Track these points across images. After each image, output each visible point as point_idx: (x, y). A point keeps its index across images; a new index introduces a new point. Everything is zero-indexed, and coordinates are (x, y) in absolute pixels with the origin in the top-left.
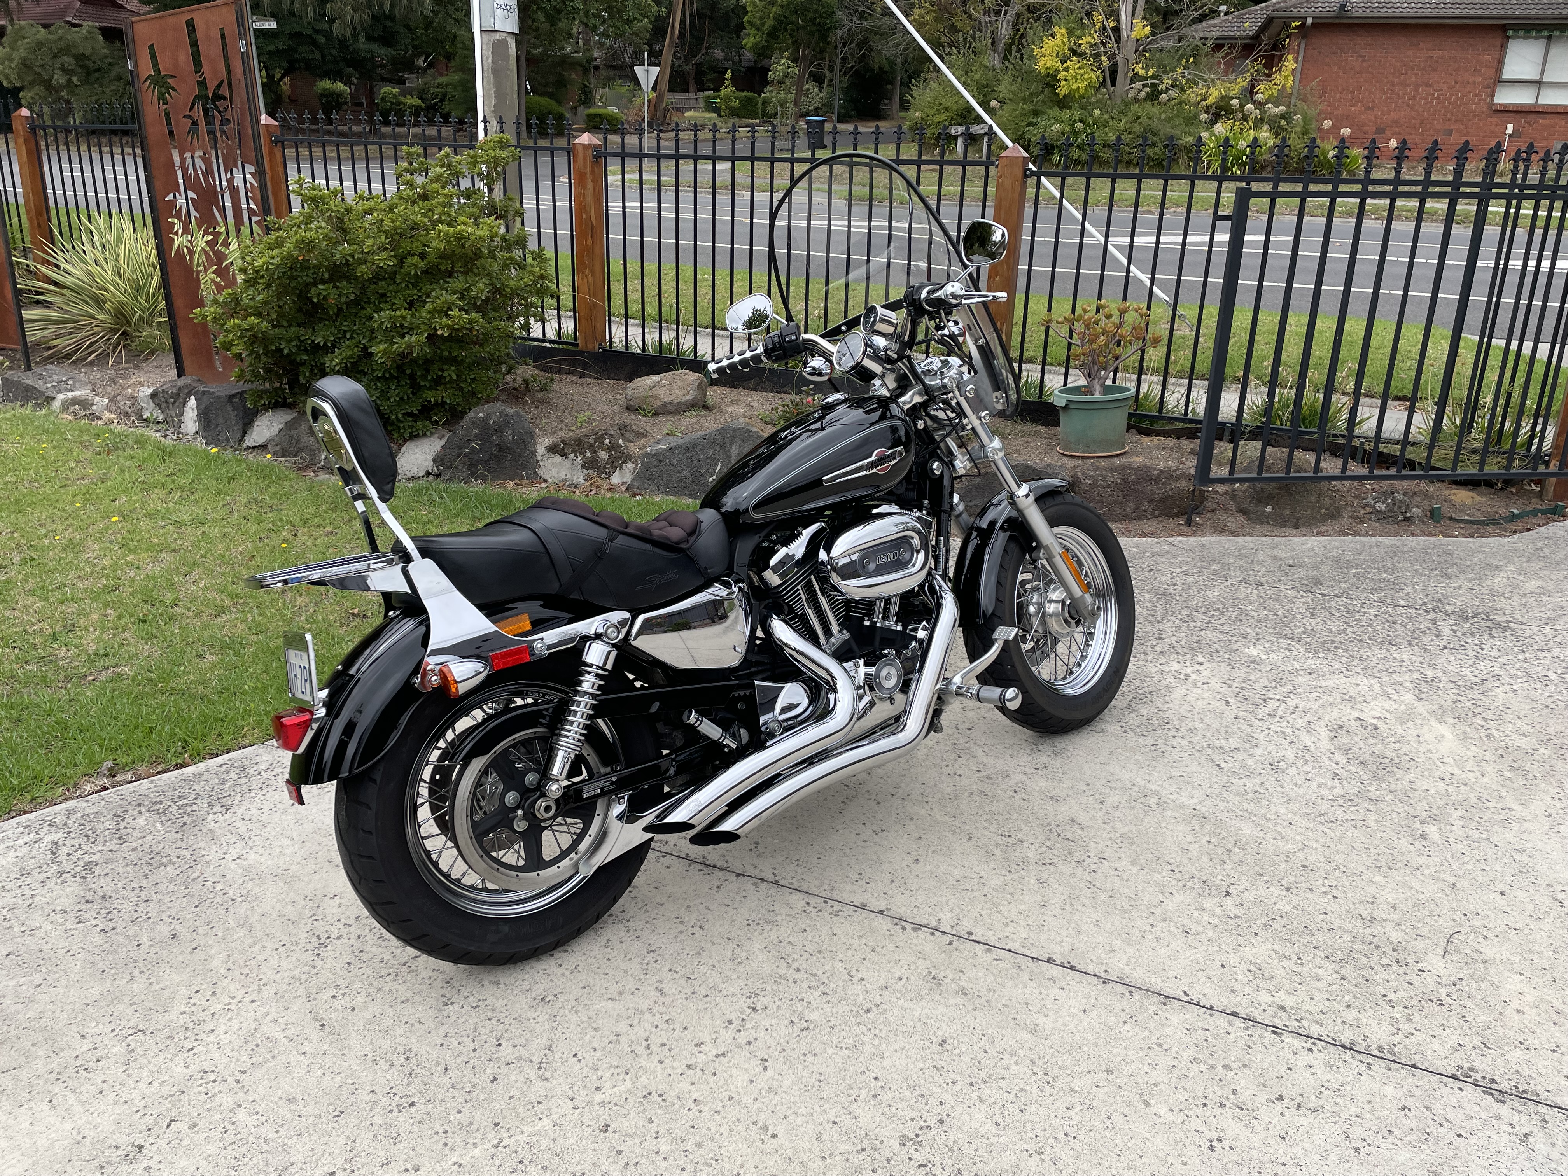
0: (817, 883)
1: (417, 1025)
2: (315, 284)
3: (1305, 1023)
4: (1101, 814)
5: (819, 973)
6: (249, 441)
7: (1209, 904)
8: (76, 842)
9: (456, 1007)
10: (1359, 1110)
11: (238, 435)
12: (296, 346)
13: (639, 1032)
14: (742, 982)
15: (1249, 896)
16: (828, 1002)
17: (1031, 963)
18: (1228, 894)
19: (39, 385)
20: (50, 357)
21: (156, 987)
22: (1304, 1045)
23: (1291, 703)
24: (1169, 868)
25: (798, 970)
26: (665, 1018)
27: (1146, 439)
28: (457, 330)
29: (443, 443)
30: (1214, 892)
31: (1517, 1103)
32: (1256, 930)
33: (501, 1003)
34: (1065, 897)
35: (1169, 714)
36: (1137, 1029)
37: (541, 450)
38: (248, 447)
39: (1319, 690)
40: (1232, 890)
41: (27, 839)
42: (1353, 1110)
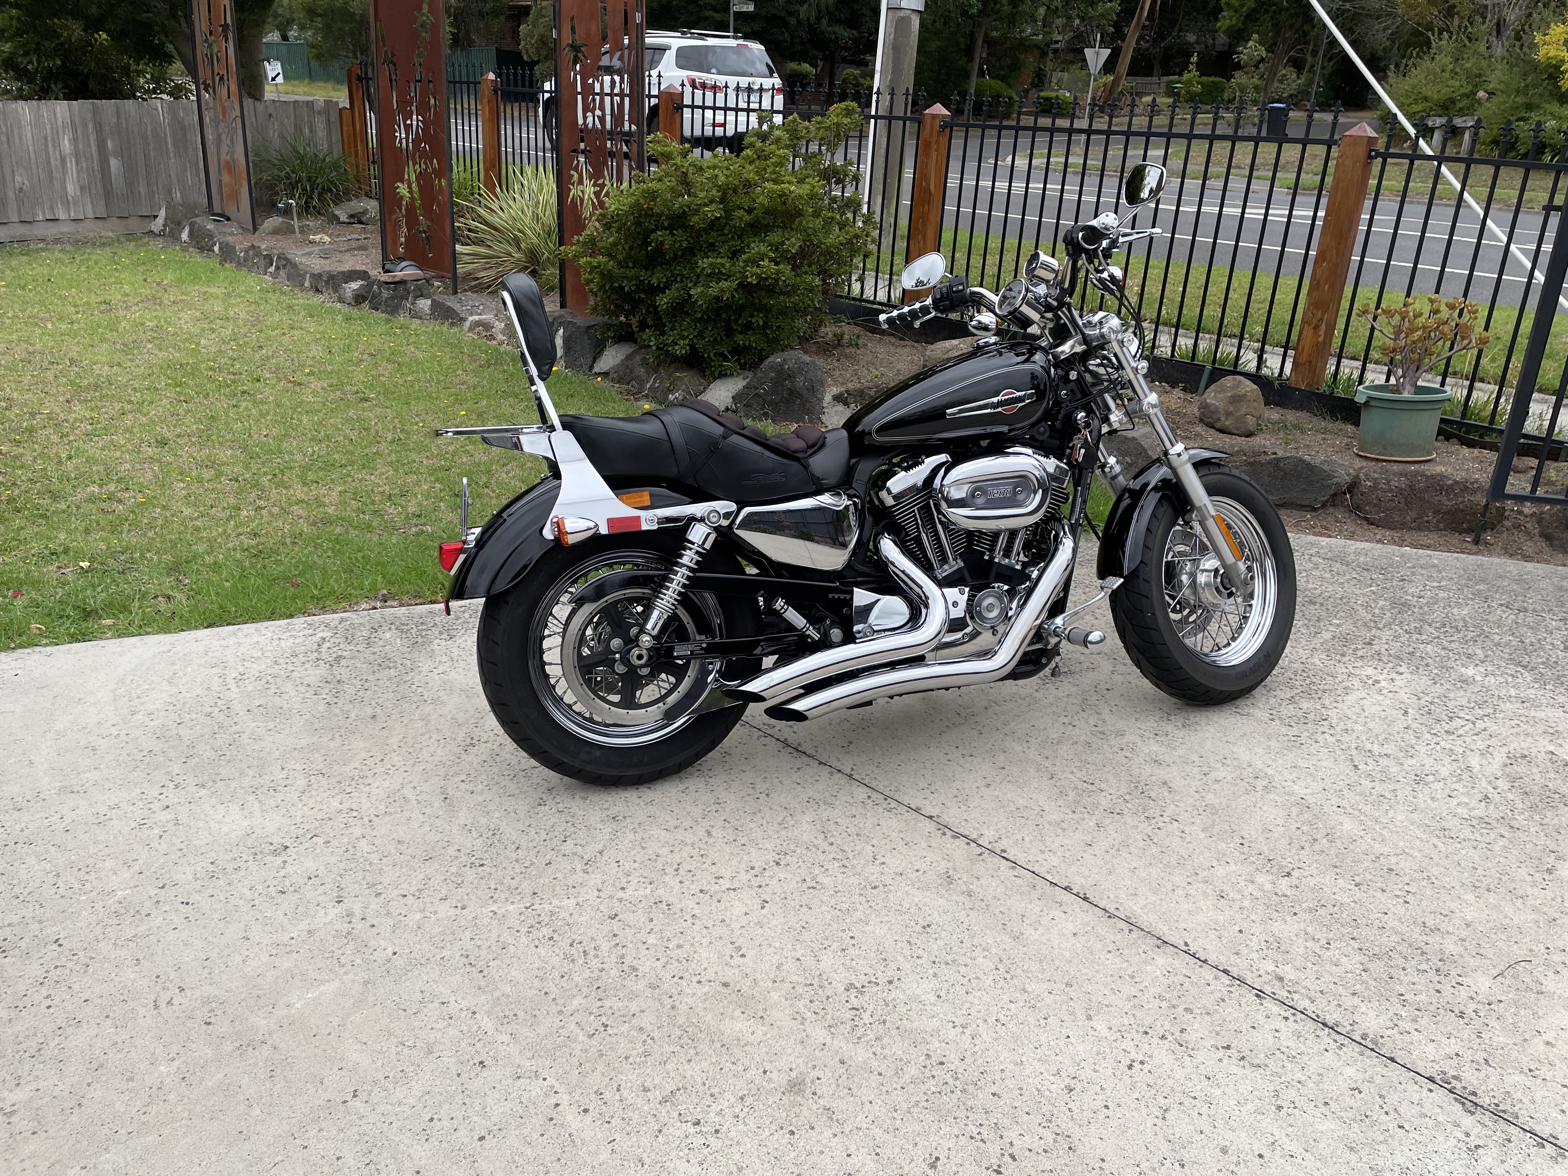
0: (886, 783)
1: (512, 814)
2: (654, 231)
3: (1296, 996)
4: (1198, 783)
5: (848, 850)
6: (596, 369)
7: (1261, 879)
8: (337, 641)
9: (547, 808)
10: (1304, 1078)
11: (590, 362)
12: (636, 285)
13: (677, 858)
14: (778, 842)
15: (1312, 882)
16: (844, 873)
17: (1047, 887)
18: (1289, 874)
19: (457, 307)
20: (476, 286)
21: (346, 748)
22: (1282, 1013)
23: (1480, 725)
24: (1241, 841)
25: (832, 844)
26: (702, 852)
27: (1466, 451)
28: (766, 279)
29: (744, 383)
30: (1275, 870)
31: (1487, 1119)
32: (1297, 909)
33: (582, 813)
34: (1116, 843)
35: (1332, 713)
36: (1117, 960)
37: (828, 398)
38: (596, 374)
39: (1523, 719)
40: (1296, 873)
41: (306, 632)
42: (1299, 1076)
